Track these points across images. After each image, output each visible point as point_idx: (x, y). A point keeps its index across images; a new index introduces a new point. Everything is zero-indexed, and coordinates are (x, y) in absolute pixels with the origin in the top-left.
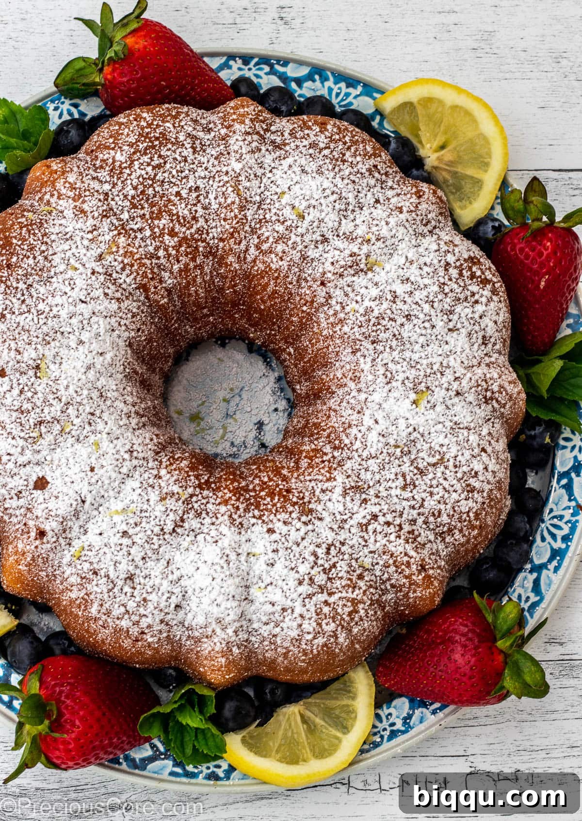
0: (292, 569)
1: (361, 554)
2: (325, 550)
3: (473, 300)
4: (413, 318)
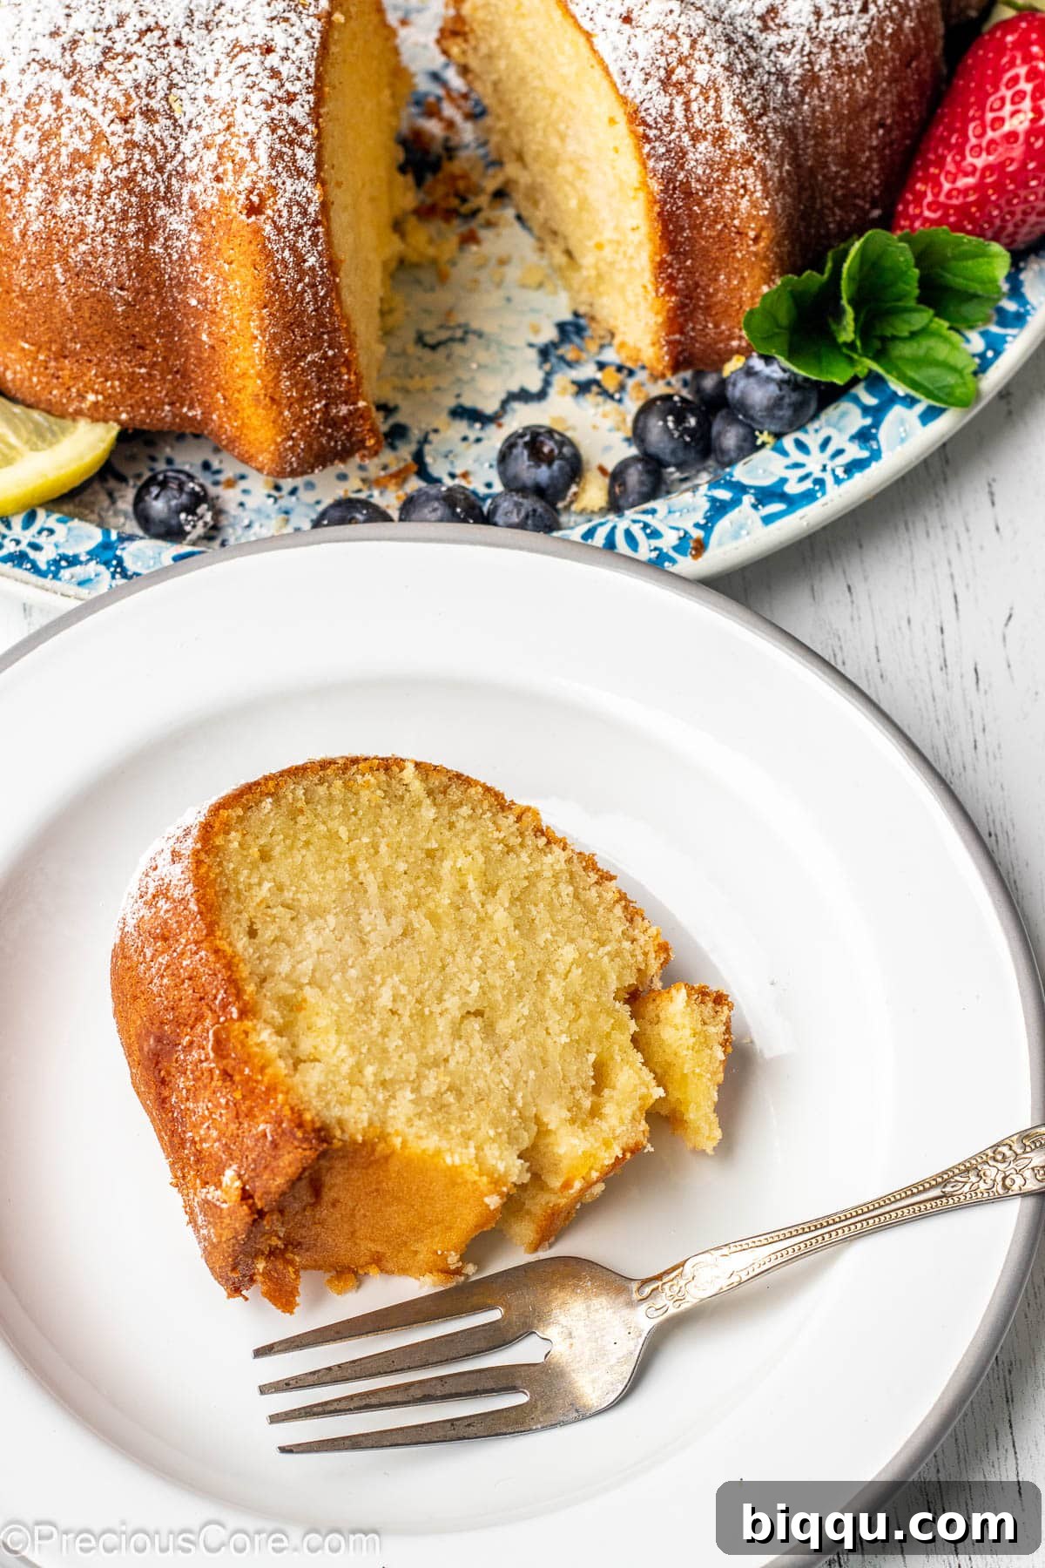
0: (68, 7)
1: (190, 87)
2: (143, 26)
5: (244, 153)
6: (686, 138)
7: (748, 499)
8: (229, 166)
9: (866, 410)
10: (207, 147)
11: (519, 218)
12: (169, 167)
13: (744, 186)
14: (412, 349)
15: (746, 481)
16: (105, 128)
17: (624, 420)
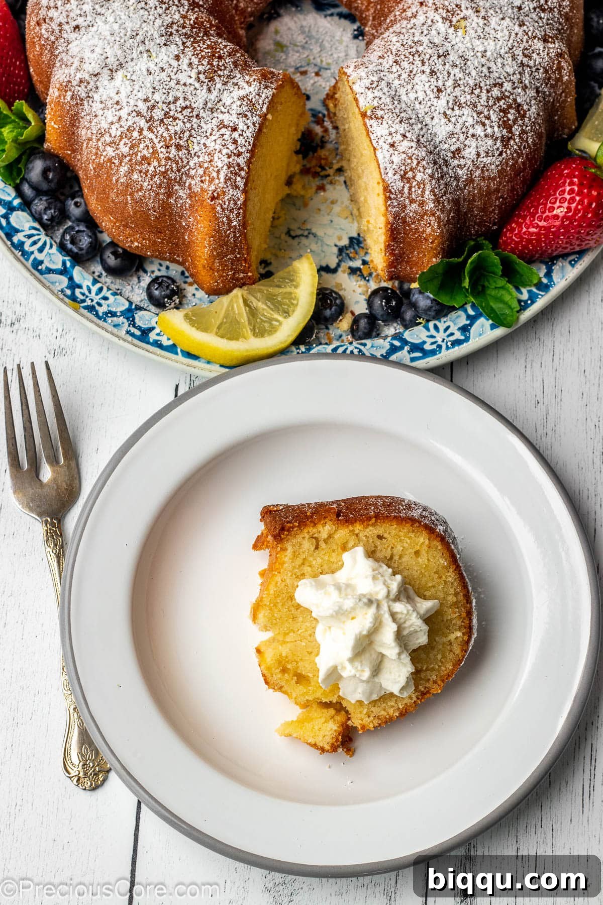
0: (154, 88)
1: (199, 138)
2: (184, 105)
3: (483, 120)
4: (435, 77)
5: (215, 174)
6: (407, 201)
7: (407, 348)
8: (207, 178)
9: (469, 317)
10: (201, 167)
11: (345, 182)
12: (183, 170)
13: (430, 223)
14: (283, 236)
15: (409, 339)
16: (158, 149)
17: (367, 291)
